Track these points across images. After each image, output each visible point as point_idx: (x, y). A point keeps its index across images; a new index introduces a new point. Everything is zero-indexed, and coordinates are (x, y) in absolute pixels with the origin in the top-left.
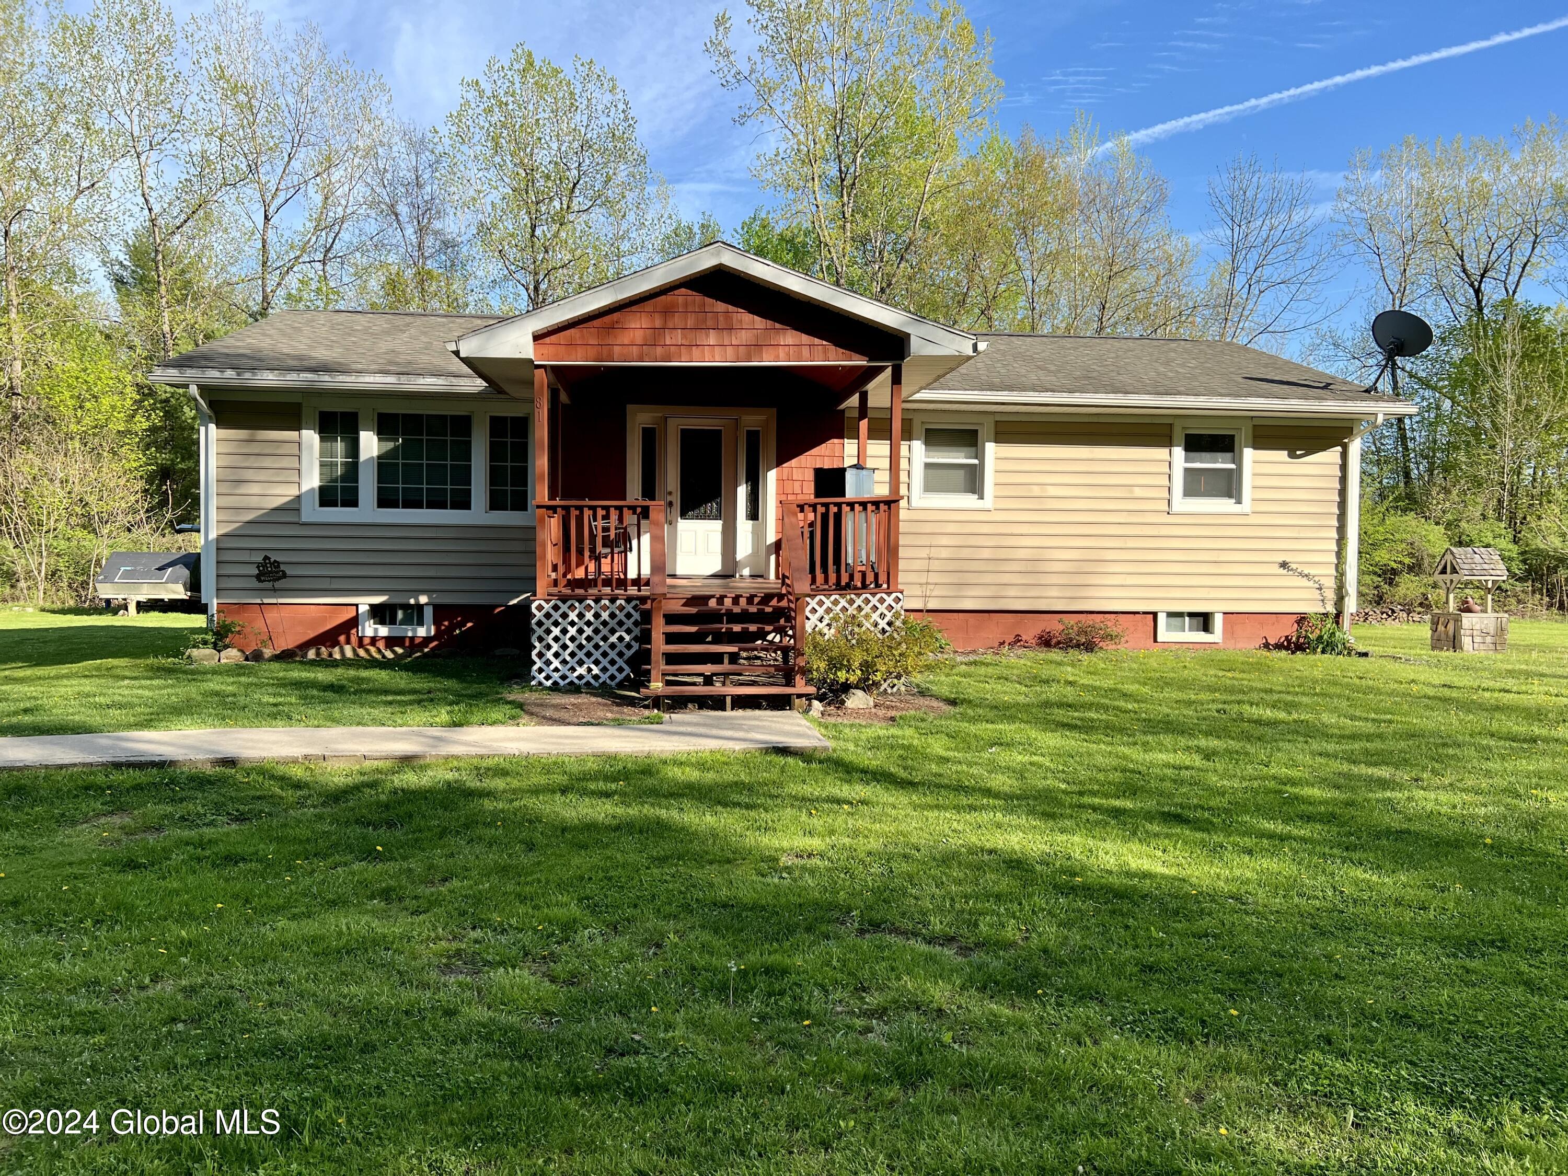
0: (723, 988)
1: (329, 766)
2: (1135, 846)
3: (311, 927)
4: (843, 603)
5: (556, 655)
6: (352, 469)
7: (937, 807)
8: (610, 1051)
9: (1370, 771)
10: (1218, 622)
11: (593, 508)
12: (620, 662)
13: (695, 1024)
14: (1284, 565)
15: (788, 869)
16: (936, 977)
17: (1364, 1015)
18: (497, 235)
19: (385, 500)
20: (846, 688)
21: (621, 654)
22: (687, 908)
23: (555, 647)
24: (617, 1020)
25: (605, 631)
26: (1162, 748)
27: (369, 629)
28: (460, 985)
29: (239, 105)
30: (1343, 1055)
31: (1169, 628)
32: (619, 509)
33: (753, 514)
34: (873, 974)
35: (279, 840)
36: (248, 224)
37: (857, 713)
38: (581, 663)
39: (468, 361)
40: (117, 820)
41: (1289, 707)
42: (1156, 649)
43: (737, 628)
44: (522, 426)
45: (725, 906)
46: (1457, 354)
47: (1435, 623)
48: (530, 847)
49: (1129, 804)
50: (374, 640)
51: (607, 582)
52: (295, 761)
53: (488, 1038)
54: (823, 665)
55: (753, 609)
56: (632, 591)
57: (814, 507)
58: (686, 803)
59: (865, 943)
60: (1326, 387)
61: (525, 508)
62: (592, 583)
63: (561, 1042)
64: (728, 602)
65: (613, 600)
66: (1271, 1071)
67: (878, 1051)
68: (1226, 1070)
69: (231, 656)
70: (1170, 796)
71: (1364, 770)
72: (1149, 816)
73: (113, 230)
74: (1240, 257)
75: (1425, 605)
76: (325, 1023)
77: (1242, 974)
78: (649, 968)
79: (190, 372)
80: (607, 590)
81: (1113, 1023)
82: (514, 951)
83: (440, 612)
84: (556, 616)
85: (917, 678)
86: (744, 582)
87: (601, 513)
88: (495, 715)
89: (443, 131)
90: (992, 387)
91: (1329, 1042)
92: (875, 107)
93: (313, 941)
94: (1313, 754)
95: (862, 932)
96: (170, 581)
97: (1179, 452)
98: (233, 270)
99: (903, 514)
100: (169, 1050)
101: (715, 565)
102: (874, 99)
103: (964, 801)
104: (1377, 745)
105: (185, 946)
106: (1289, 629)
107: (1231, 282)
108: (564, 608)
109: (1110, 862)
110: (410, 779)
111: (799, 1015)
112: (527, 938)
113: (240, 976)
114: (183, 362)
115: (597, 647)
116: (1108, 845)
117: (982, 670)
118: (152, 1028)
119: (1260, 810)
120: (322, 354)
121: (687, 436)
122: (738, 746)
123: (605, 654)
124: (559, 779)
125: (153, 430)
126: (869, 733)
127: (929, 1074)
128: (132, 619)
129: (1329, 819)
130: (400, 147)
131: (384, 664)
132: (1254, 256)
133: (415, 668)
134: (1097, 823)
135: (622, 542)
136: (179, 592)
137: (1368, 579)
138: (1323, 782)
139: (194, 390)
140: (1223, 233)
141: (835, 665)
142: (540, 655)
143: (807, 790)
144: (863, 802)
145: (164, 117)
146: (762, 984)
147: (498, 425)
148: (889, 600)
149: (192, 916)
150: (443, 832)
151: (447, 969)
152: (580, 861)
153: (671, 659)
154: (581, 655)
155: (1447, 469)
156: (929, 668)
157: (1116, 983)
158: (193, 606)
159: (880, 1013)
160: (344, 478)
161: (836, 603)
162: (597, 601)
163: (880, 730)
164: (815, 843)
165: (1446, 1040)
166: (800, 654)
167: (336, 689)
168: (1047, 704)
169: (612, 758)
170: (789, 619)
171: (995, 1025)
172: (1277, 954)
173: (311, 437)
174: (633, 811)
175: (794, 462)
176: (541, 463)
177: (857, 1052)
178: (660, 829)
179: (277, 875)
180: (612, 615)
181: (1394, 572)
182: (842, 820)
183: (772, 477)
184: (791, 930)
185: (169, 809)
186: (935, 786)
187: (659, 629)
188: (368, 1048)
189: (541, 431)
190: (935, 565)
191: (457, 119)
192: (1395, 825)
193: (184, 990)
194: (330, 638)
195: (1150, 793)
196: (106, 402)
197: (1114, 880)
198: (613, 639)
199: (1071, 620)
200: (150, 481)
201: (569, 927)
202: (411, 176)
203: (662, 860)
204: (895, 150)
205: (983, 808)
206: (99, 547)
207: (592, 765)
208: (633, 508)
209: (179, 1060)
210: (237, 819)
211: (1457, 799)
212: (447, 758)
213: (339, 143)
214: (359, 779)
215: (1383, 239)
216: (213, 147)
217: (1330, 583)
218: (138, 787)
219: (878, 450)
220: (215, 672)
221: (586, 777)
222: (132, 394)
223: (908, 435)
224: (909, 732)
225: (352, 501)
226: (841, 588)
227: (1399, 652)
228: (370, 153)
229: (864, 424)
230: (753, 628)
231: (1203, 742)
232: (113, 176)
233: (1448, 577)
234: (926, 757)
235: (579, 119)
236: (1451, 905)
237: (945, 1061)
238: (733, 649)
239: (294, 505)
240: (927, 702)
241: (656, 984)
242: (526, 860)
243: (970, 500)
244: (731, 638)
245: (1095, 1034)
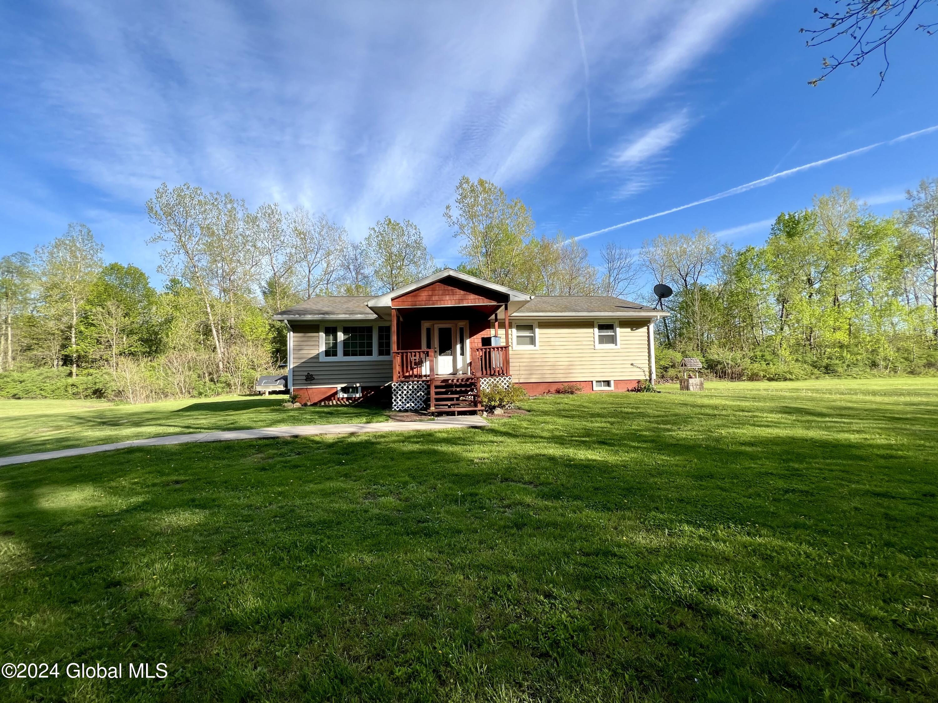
0: (456, 501)
1: (328, 436)
2: (590, 452)
3: (321, 487)
4: (492, 380)
5: (400, 400)
6: (335, 345)
7: (525, 442)
8: (419, 522)
9: (664, 426)
10: (612, 383)
11: (411, 353)
12: (421, 402)
13: (448, 512)
14: (632, 364)
15: (477, 463)
16: (526, 495)
17: (668, 500)
18: (380, 274)
19: (346, 354)
20: (494, 407)
21: (421, 399)
22: (444, 477)
23: (400, 398)
24: (422, 512)
25: (415, 392)
26: (597, 422)
27: (341, 395)
28: (369, 502)
29: (301, 238)
30: (662, 513)
31: (597, 386)
32: (419, 352)
33: (462, 354)
34: (506, 495)
35: (311, 460)
36: (304, 274)
37: (498, 415)
38: (408, 403)
39: (371, 308)
40: (259, 455)
41: (637, 408)
42: (593, 392)
43: (458, 389)
44: (388, 329)
45: (457, 475)
46: (681, 300)
47: (681, 382)
48: (392, 459)
49: (587, 439)
50: (343, 399)
51: (416, 376)
52: (317, 435)
53: (379, 519)
54: (486, 400)
55: (463, 383)
56: (424, 378)
57: (482, 349)
58: (443, 444)
59: (504, 485)
60: (641, 308)
61: (389, 354)
62: (411, 376)
63: (403, 519)
64: (455, 381)
65: (418, 382)
66: (639, 519)
67: (509, 518)
68: (624, 519)
69: (297, 405)
70: (601, 436)
71: (662, 426)
72: (594, 442)
73: (263, 277)
74: (611, 272)
75: (677, 378)
76: (325, 516)
77: (628, 489)
78: (432, 495)
79: (285, 316)
80: (416, 379)
81: (586, 506)
82: (387, 491)
83: (364, 389)
84: (400, 387)
85: (518, 404)
86: (460, 374)
87: (413, 354)
88: (381, 419)
89: (364, 243)
90: (537, 311)
91: (658, 509)
92: (496, 230)
93: (322, 490)
94: (646, 422)
95: (502, 482)
96: (280, 384)
97: (596, 330)
98: (299, 288)
99: (510, 352)
100: (274, 526)
101: (451, 371)
102: (496, 229)
103: (534, 440)
104: (666, 418)
105: (280, 494)
106: (635, 385)
107: (609, 280)
108: (402, 385)
109: (583, 457)
110: (353, 439)
111: (482, 508)
112: (392, 487)
113: (298, 502)
114: (283, 313)
115: (413, 397)
116: (581, 452)
117: (538, 401)
118: (269, 519)
119: (629, 439)
120: (326, 309)
121: (441, 330)
122: (460, 426)
123: (416, 400)
124: (402, 438)
125: (274, 338)
126: (503, 421)
127: (525, 525)
128: (267, 397)
129: (652, 441)
130: (350, 249)
131: (346, 406)
132: (616, 271)
133: (356, 406)
134: (578, 445)
135: (419, 363)
136: (282, 388)
137: (658, 370)
138: (649, 430)
139: (286, 321)
140: (606, 266)
141: (490, 400)
142: (395, 400)
143: (482, 439)
144: (501, 442)
145: (278, 242)
146: (469, 498)
147: (381, 329)
148: (507, 379)
149: (283, 485)
150: (364, 456)
151: (366, 498)
152: (408, 463)
153: (437, 400)
154: (408, 400)
155: (681, 335)
156: (521, 400)
157: (586, 494)
158: (286, 392)
159: (509, 506)
160: (333, 347)
161: (490, 380)
162: (413, 382)
163: (506, 420)
164: (486, 455)
165: (696, 507)
166: (479, 397)
167: (330, 413)
168: (560, 410)
169: (418, 431)
170: (475, 386)
171: (547, 508)
172: (639, 483)
173: (322, 335)
174: (426, 447)
175: (475, 337)
176: (394, 338)
177: (502, 519)
178: (435, 452)
179: (310, 471)
180: (418, 387)
181: (667, 368)
182: (494, 448)
183: (468, 342)
184: (478, 482)
185: (276, 452)
186: (524, 436)
187: (433, 391)
188: (339, 523)
189: (394, 328)
190: (522, 368)
191: (368, 239)
192: (674, 443)
193: (279, 507)
194: (329, 398)
195: (594, 435)
196: (260, 330)
197: (584, 463)
198: (418, 394)
199: (566, 384)
200: (273, 354)
201: (406, 484)
202: (354, 257)
203: (436, 462)
204: (503, 243)
205: (540, 442)
206: (257, 375)
207: (412, 434)
208: (424, 352)
209: (277, 529)
210: (298, 454)
211: (692, 433)
212: (365, 433)
213: (332, 248)
214: (337, 440)
215: (655, 266)
216: (293, 251)
217: (647, 370)
218: (266, 445)
219: (501, 332)
220: (292, 410)
221: (409, 437)
222: (268, 327)
223: (511, 326)
224: (515, 420)
225: (335, 354)
226: (491, 375)
227: (670, 391)
228: (342, 251)
229: (497, 324)
230: (463, 389)
231: (610, 420)
232: (263, 261)
233: (684, 367)
234: (521, 428)
235: (405, 238)
236: (694, 465)
237: (531, 520)
238: (457, 396)
239: (317, 357)
240: (521, 411)
241: (434, 500)
242: (390, 463)
243: (531, 347)
244: (456, 393)
245: (581, 510)
